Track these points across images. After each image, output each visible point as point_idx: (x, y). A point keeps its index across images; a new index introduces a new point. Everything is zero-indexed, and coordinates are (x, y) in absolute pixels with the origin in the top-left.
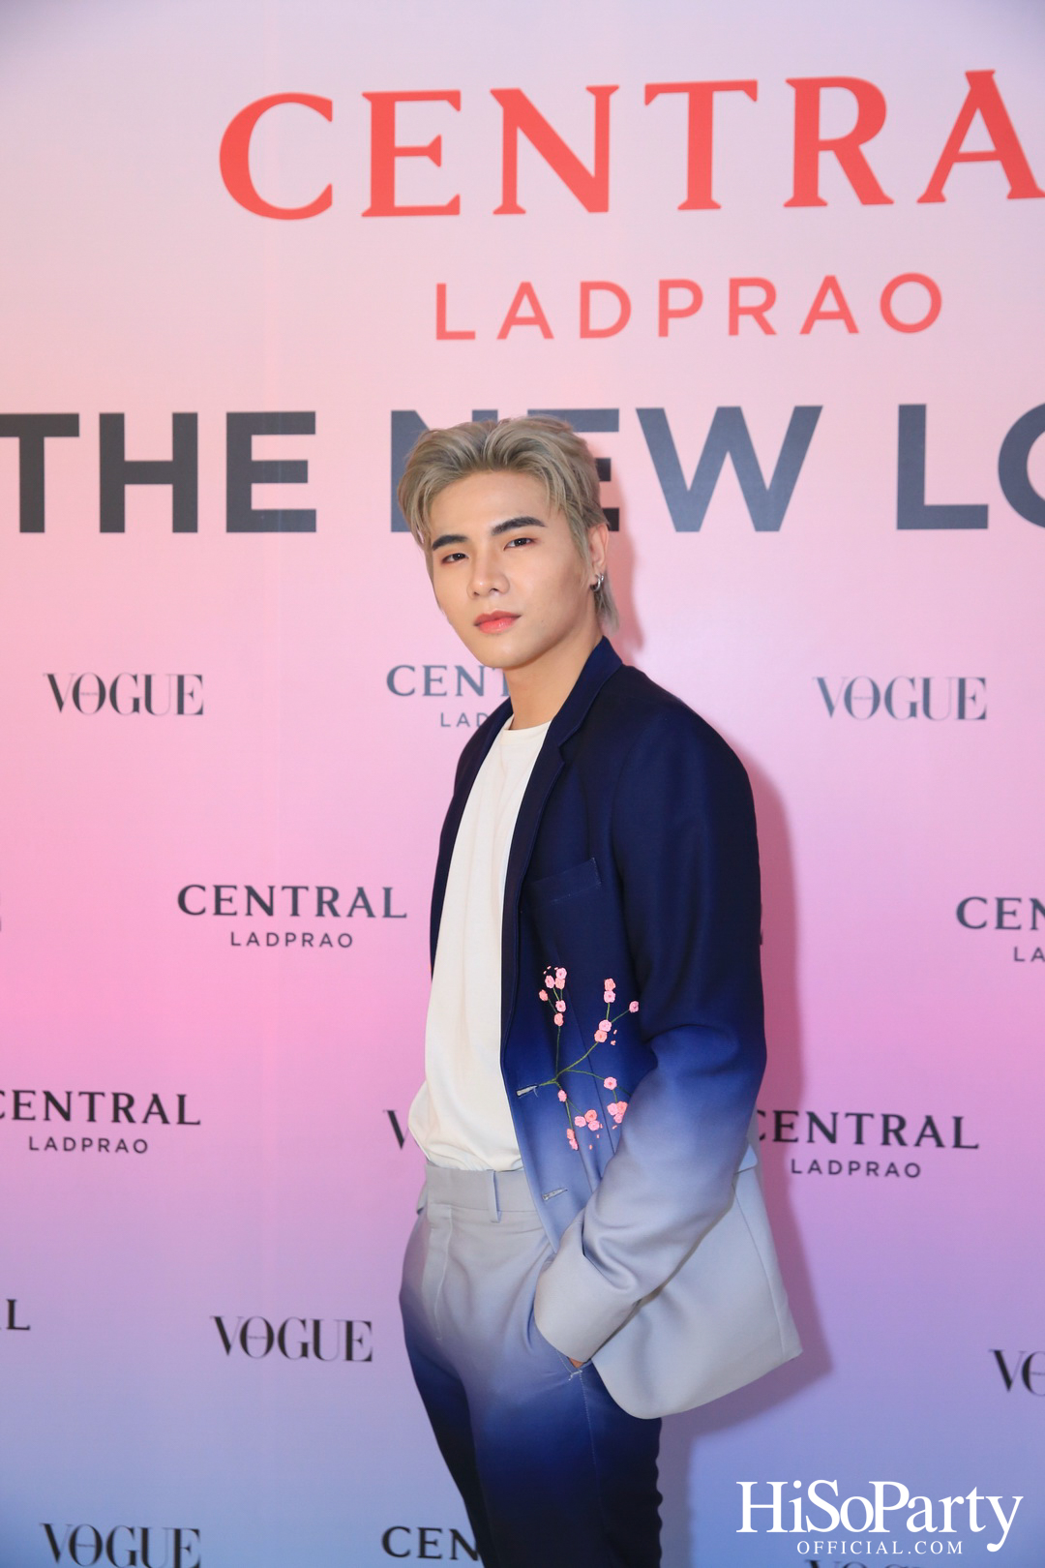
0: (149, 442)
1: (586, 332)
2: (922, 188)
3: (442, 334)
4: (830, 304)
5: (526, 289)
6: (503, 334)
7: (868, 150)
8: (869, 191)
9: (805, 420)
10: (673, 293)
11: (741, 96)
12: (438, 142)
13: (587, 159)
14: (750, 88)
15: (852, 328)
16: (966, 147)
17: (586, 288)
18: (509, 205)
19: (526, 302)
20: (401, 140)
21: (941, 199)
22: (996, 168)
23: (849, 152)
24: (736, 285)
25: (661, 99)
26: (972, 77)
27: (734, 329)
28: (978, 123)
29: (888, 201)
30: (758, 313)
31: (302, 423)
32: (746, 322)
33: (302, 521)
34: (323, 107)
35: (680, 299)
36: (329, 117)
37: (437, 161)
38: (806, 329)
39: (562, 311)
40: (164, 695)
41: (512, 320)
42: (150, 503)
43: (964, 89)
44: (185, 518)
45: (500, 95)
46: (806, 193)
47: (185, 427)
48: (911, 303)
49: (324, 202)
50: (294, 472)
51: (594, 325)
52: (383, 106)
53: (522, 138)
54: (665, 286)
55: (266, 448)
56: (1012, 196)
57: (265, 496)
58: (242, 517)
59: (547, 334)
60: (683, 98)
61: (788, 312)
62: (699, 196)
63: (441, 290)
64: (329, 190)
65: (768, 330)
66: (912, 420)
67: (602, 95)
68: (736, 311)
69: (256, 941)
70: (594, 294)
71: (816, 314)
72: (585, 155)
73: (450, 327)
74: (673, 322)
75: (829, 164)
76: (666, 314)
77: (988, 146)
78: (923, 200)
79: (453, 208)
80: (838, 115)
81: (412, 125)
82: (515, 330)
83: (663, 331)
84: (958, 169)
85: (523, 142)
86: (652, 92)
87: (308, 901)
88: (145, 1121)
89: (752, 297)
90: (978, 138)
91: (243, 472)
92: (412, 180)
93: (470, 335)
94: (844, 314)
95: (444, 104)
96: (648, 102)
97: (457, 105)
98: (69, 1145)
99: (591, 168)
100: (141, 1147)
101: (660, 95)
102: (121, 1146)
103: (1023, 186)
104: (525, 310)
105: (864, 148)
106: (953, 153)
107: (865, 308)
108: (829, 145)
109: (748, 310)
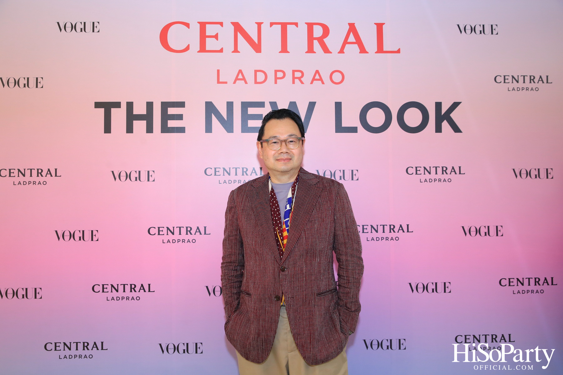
0: (140, 109)
1: (256, 82)
2: (339, 50)
3: (219, 82)
5: (240, 71)
6: (235, 83)
7: (325, 40)
8: (326, 50)
9: (312, 105)
10: (278, 73)
11: (294, 26)
12: (217, 34)
13: (256, 40)
14: (296, 24)
15: (323, 83)
16: (348, 41)
17: (256, 71)
18: (236, 50)
19: (240, 74)
20: (207, 34)
21: (344, 53)
22: (356, 46)
23: (321, 40)
24: (294, 71)
25: (274, 26)
26: (349, 24)
27: (294, 83)
28: (351, 34)
29: (331, 53)
30: (299, 78)
31: (181, 105)
32: (297, 81)
33: (181, 130)
34: (187, 25)
35: (280, 75)
36: (189, 28)
37: (217, 39)
38: (312, 83)
39: (250, 77)
40: (144, 176)
41: (237, 79)
42: (140, 126)
43: (348, 27)
44: (150, 129)
45: (233, 23)
46: (311, 50)
47: (150, 105)
49: (187, 48)
50: (179, 117)
51: (258, 81)
52: (203, 25)
53: (239, 34)
54: (276, 71)
55: (172, 111)
56: (360, 53)
57: (172, 124)
58: (165, 129)
59: (246, 83)
60: (280, 26)
61: (307, 79)
62: (284, 49)
63: (218, 71)
64: (189, 45)
65: (302, 83)
66: (338, 106)
67: (259, 24)
68: (294, 78)
69: (169, 242)
70: (258, 73)
71: (314, 79)
73: (220, 81)
74: (278, 80)
75: (316, 43)
76: (276, 78)
77: (354, 41)
78: (339, 53)
79: (221, 51)
80: (318, 31)
81: (210, 30)
82: (237, 81)
83: (276, 83)
84: (347, 46)
85: (239, 35)
86: (272, 24)
87: (183, 231)
88: (139, 291)
89: (298, 75)
90: (352, 38)
91: (165, 117)
92: (210, 44)
93: (226, 83)
94: (321, 79)
95: (219, 25)
96: (271, 27)
97: (222, 26)
98: (118, 299)
99: (257, 42)
100: (138, 298)
101: (274, 25)
102: (133, 298)
103: (363, 50)
104: (240, 76)
105: (324, 40)
106: (346, 42)
107: (326, 78)
108: (316, 39)
109: (297, 78)
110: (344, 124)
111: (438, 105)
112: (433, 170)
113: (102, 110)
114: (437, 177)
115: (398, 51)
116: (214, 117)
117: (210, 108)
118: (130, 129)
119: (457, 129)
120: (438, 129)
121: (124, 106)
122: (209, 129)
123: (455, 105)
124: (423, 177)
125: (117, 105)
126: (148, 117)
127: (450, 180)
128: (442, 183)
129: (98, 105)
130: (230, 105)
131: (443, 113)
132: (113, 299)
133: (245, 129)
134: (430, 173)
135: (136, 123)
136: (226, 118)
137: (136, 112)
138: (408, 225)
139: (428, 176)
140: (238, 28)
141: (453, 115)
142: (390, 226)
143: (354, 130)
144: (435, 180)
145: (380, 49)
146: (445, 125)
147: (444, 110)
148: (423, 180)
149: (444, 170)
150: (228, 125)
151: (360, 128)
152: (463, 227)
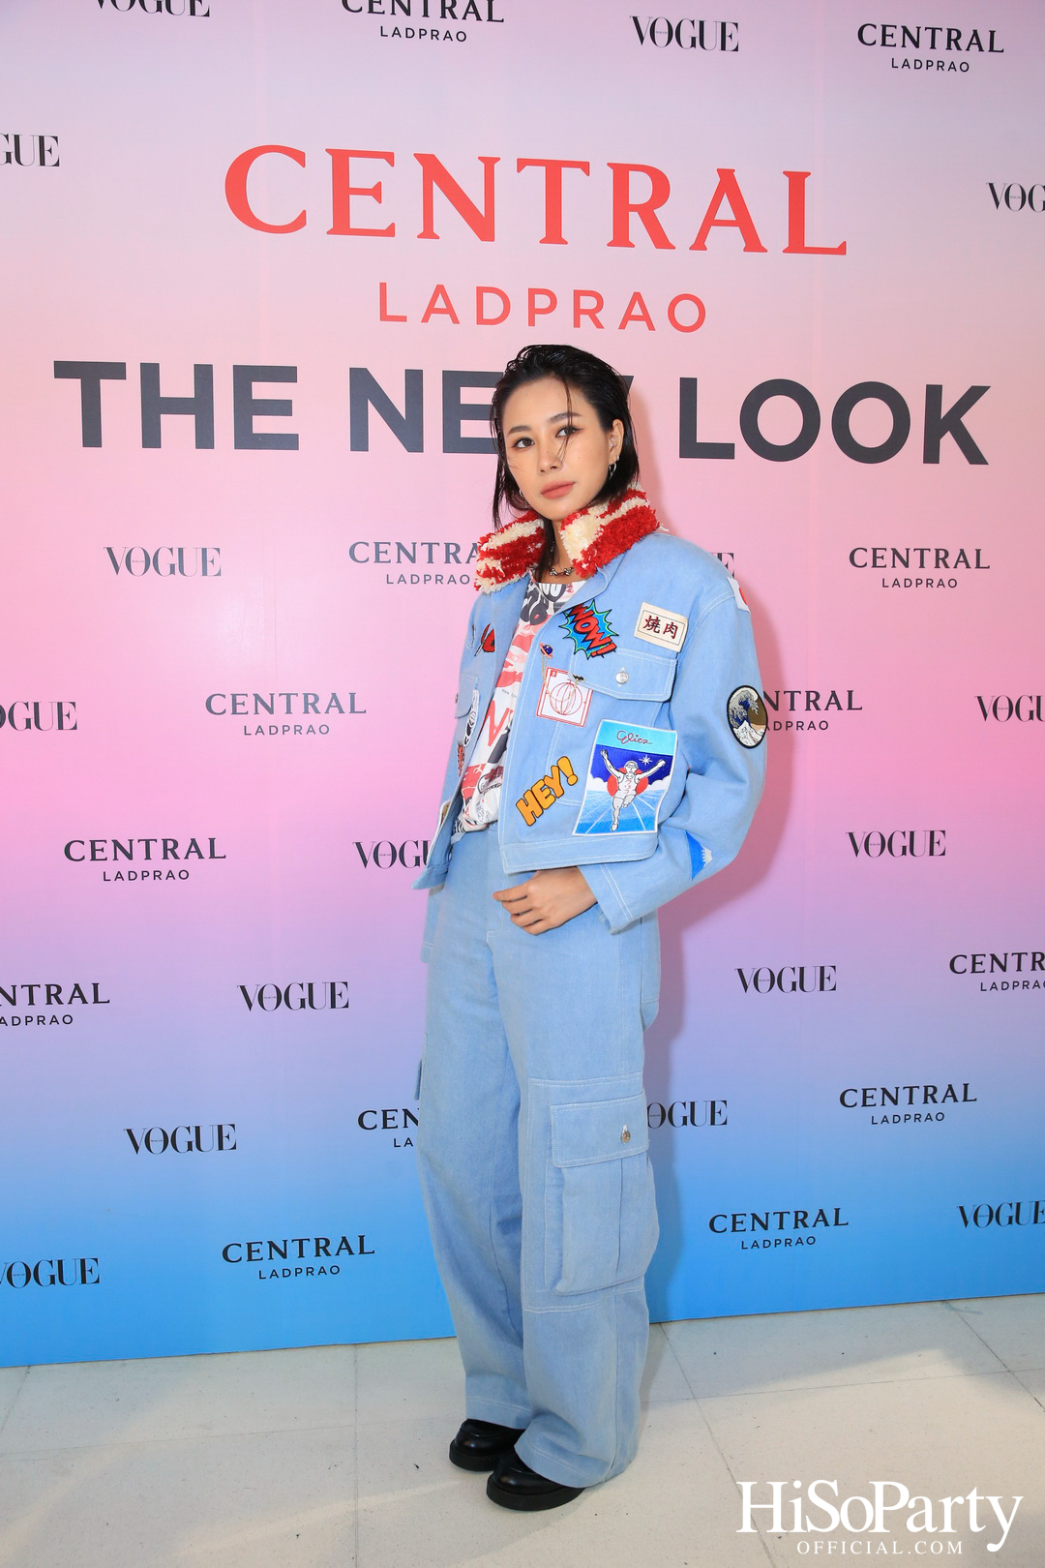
0: (177, 384)
1: (481, 320)
2: (693, 242)
3: (384, 317)
4: (637, 311)
5: (440, 290)
6: (426, 319)
7: (660, 212)
8: (660, 240)
10: (538, 297)
11: (579, 171)
12: (379, 186)
13: (480, 204)
14: (585, 167)
15: (651, 327)
16: (718, 217)
17: (481, 291)
18: (428, 232)
19: (440, 298)
20: (352, 185)
21: (704, 248)
22: (736, 231)
23: (647, 212)
24: (578, 294)
25: (527, 170)
26: (720, 171)
27: (577, 324)
28: (725, 200)
29: (673, 247)
30: (592, 313)
31: (288, 374)
32: (585, 319)
33: (289, 442)
34: (299, 157)
35: (542, 302)
36: (304, 165)
37: (379, 199)
38: (623, 326)
39: (465, 306)
40: (192, 562)
41: (431, 310)
42: (178, 428)
43: (716, 180)
44: (205, 438)
45: (421, 158)
46: (621, 238)
47: (204, 375)
48: (687, 313)
49: (300, 222)
50: (283, 408)
51: (486, 316)
52: (341, 160)
53: (436, 188)
54: (532, 292)
55: (261, 391)
57: (262, 424)
58: (246, 439)
59: (455, 320)
60: (543, 169)
61: (611, 314)
62: (554, 234)
63: (383, 286)
64: (304, 212)
65: (599, 325)
67: (490, 163)
68: (578, 311)
69: (262, 732)
70: (486, 296)
71: (628, 317)
72: (479, 202)
73: (389, 313)
74: (537, 317)
75: (634, 220)
76: (533, 311)
77: (732, 217)
78: (692, 248)
79: (390, 232)
80: (640, 189)
81: (361, 173)
82: (433, 316)
83: (532, 322)
84: (714, 229)
85: (437, 192)
86: (522, 164)
88: (186, 858)
89: (588, 303)
90: (725, 211)
91: (246, 407)
92: (362, 211)
93: (403, 319)
94: (646, 317)
95: (383, 161)
96: (519, 170)
97: (391, 162)
98: (132, 876)
99: (482, 211)
100: (184, 875)
101: (527, 167)
102: (170, 875)
103: (753, 244)
104: (440, 303)
105: (657, 212)
106: (710, 221)
107: (659, 314)
108: (635, 208)
109: (585, 312)
110: (703, 436)
111: (934, 393)
112: (914, 558)
113: (75, 384)
114: (924, 574)
115: (841, 250)
116: (372, 411)
117: (363, 386)
118: (151, 437)
119: (974, 456)
120: (931, 455)
121: (134, 374)
122: (359, 440)
123: (975, 394)
124: (890, 574)
125: (117, 371)
126: (200, 405)
127: (953, 583)
128: (935, 590)
129: (63, 370)
130: (414, 379)
131: (943, 415)
132: (119, 876)
133: (454, 443)
134: (906, 565)
135: (167, 421)
136: (403, 413)
137: (166, 391)
138: (850, 693)
139: (900, 572)
140: (433, 170)
141: (968, 420)
142: (808, 693)
143: (725, 451)
144: (919, 582)
145: (796, 243)
146: (948, 443)
147: (947, 405)
148: (889, 582)
149: (941, 559)
150: (410, 434)
151: (742, 448)
152: (980, 698)
